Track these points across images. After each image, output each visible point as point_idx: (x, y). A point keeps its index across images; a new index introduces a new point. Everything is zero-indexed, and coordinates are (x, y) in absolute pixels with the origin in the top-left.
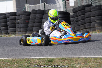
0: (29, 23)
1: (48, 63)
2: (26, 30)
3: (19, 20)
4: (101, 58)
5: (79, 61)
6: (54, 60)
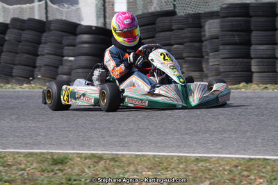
0: (3, 54)
1: (53, 167)
4: (197, 159)
5: (138, 164)
6: (70, 159)
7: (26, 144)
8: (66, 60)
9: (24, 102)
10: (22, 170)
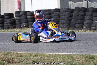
0: (72, 20)
1: (90, 60)
2: (69, 26)
3: (62, 17)
6: (96, 57)
7: (80, 51)
8: (94, 22)
9: (80, 37)
10: (79, 61)
